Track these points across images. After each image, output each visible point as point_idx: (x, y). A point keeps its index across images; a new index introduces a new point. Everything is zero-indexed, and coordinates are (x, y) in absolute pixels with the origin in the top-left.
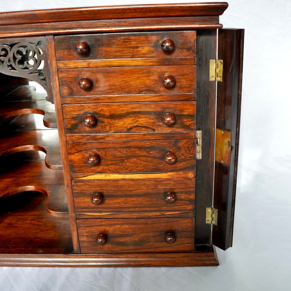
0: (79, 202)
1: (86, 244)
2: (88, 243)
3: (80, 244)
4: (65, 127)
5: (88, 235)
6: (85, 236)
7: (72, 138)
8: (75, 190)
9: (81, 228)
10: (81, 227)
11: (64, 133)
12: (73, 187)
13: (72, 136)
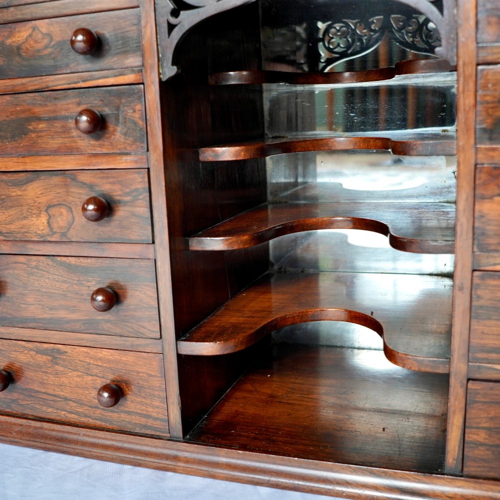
0: (483, 333)
1: (482, 453)
2: (488, 450)
3: (466, 450)
4: (478, 127)
5: (492, 426)
6: (483, 428)
7: (491, 153)
8: (479, 297)
9: (475, 405)
10: (477, 402)
11: (472, 141)
12: (473, 290)
13: (494, 150)
